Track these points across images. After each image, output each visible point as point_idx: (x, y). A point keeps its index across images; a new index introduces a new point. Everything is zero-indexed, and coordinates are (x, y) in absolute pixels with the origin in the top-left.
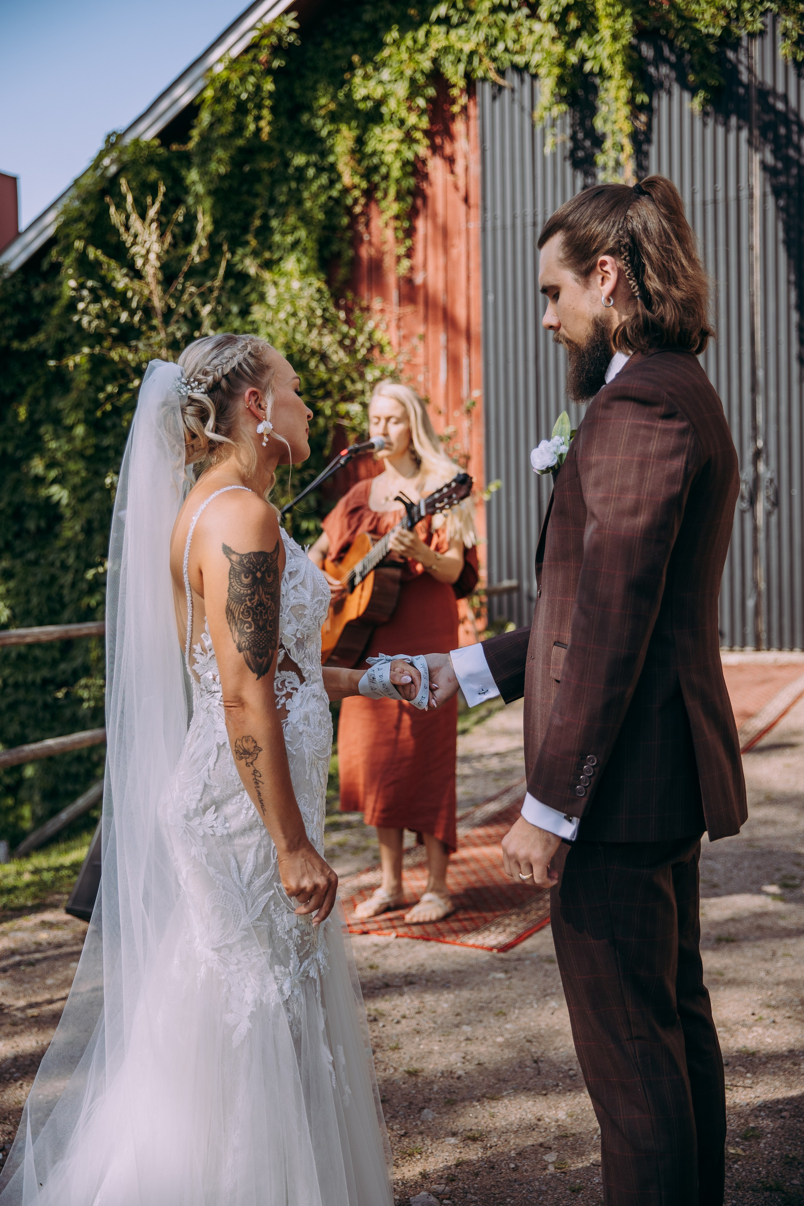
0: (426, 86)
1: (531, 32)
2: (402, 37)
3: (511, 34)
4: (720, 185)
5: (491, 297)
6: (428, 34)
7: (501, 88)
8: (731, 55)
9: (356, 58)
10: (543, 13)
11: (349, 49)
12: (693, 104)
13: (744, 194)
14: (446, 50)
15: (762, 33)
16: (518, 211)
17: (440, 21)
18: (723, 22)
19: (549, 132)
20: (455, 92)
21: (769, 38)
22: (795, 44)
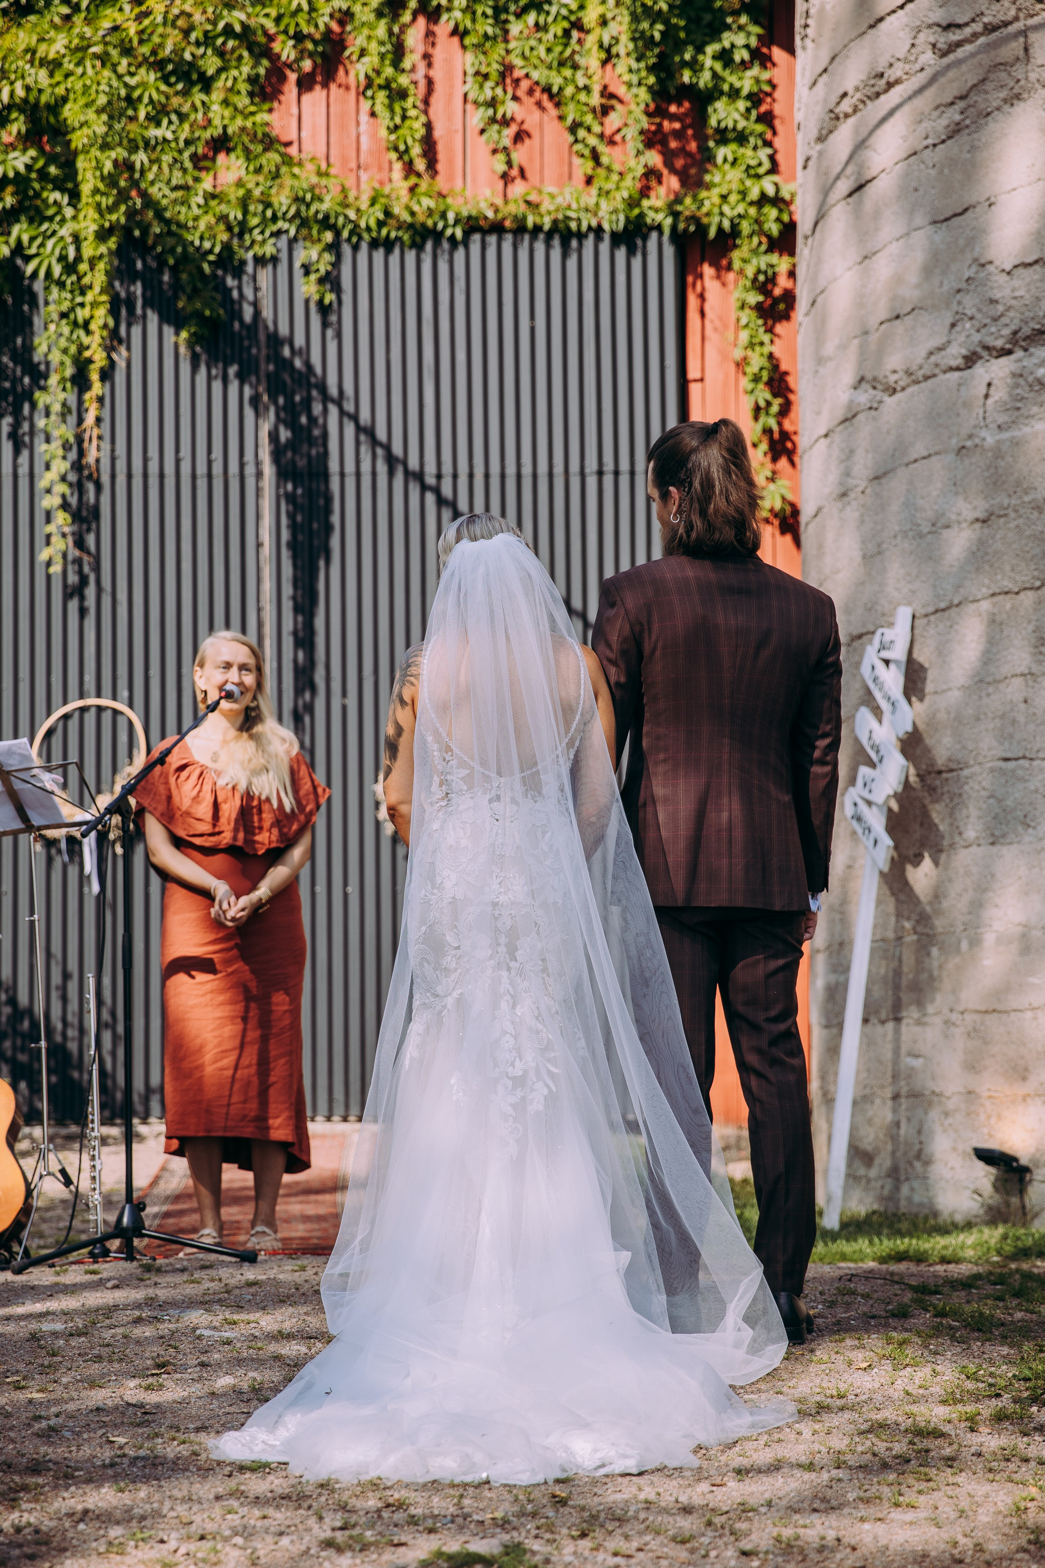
4: (218, 453)
8: (230, 282)
12: (177, 340)
13: (250, 470)
15: (274, 260)
18: (224, 237)
21: (283, 268)
22: (321, 281)
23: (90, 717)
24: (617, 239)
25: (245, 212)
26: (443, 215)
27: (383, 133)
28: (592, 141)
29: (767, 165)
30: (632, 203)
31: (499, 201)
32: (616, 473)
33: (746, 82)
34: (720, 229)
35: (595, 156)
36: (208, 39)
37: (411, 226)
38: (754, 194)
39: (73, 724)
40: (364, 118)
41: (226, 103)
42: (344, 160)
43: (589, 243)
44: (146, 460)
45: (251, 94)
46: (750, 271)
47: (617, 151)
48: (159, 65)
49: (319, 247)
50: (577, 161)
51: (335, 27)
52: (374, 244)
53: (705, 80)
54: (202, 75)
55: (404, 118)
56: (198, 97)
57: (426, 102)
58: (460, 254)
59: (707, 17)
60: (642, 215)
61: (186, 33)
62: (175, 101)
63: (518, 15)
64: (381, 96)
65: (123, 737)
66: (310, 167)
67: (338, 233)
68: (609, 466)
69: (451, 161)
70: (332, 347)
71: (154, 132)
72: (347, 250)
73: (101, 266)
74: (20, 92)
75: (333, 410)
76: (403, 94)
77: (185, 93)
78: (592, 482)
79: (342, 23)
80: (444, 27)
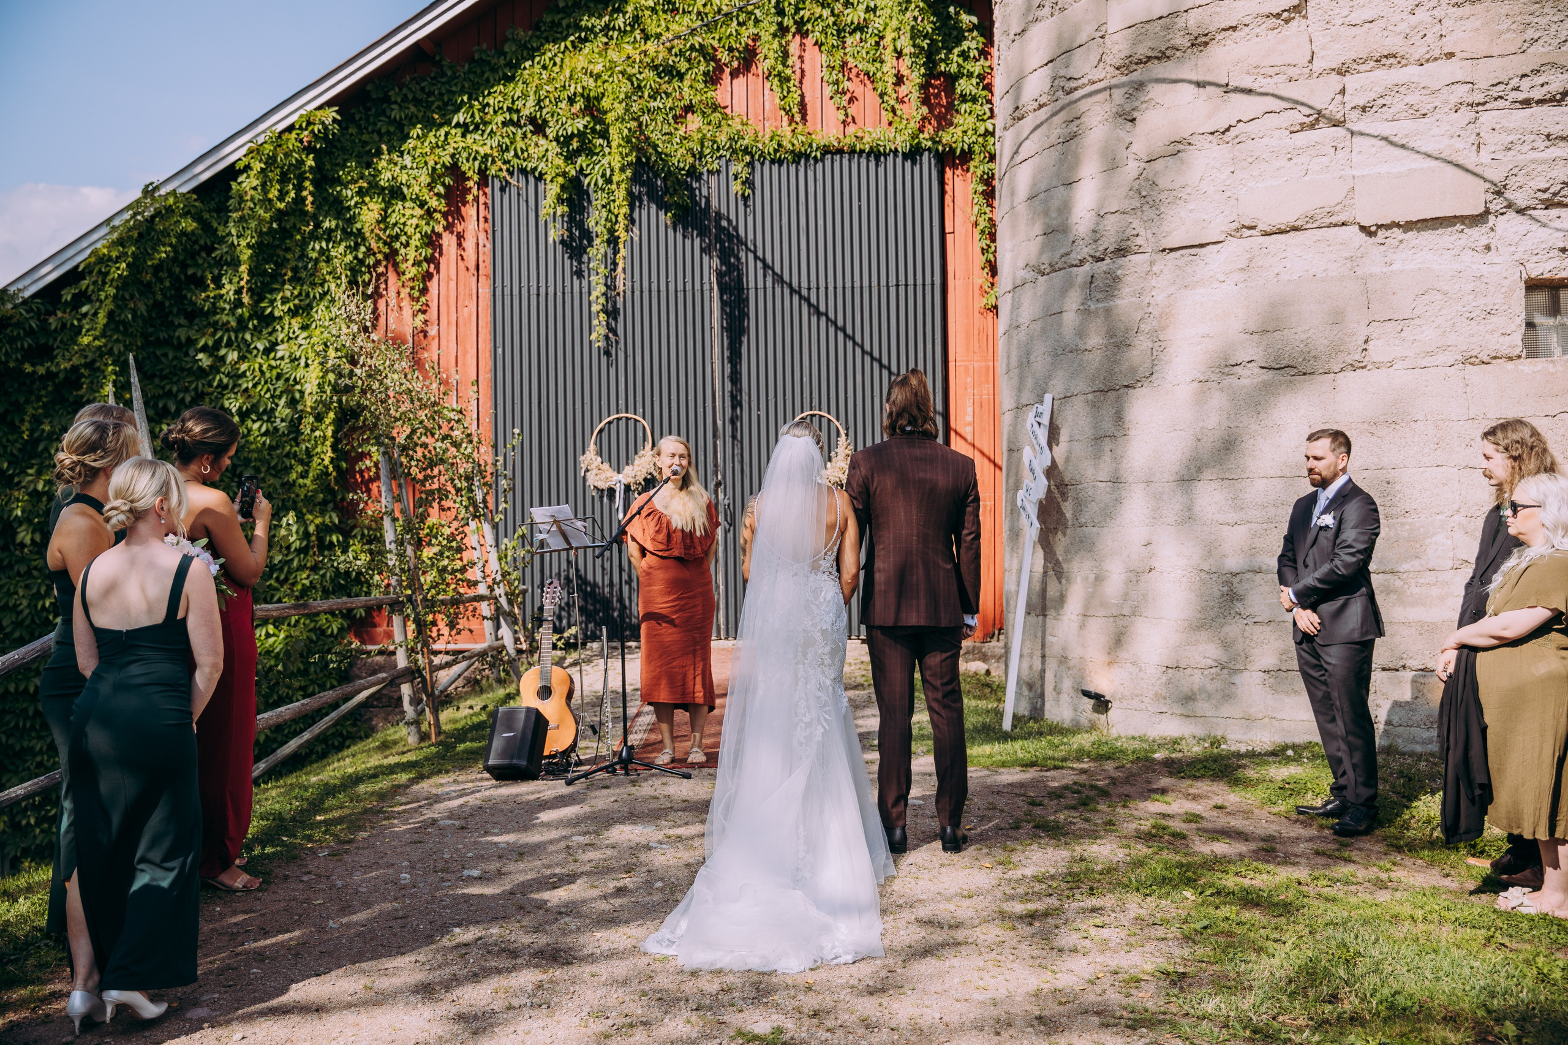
0: (443, 175)
1: (537, 145)
2: (425, 136)
3: (520, 144)
4: (689, 278)
5: (500, 351)
6: (447, 134)
7: (508, 183)
8: (695, 185)
9: (384, 147)
10: (551, 132)
11: (376, 137)
12: (665, 218)
13: (706, 287)
14: (464, 148)
15: (718, 172)
16: (524, 283)
17: (458, 125)
18: (690, 160)
19: (551, 225)
20: (470, 184)
21: (723, 176)
22: (743, 183)
23: (622, 423)
24: (905, 156)
25: (702, 146)
26: (810, 145)
27: (778, 101)
28: (892, 102)
29: (988, 114)
30: (914, 136)
31: (841, 137)
32: (906, 285)
33: (977, 68)
34: (962, 150)
35: (894, 111)
36: (681, 53)
37: (793, 152)
38: (982, 131)
39: (613, 427)
40: (767, 91)
41: (691, 87)
42: (756, 115)
43: (890, 159)
44: (650, 283)
45: (705, 82)
46: (979, 173)
47: (905, 107)
48: (655, 68)
49: (742, 164)
50: (884, 113)
51: (750, 42)
52: (772, 162)
53: (953, 68)
54: (679, 72)
55: (789, 92)
56: (676, 83)
57: (801, 82)
58: (820, 165)
59: (955, 33)
60: (919, 143)
61: (670, 50)
62: (664, 87)
63: (851, 34)
64: (776, 81)
65: (640, 434)
66: (738, 120)
67: (753, 157)
68: (902, 282)
69: (814, 114)
70: (750, 219)
71: (653, 104)
72: (757, 165)
73: (623, 186)
74: (580, 90)
75: (751, 256)
76: (788, 79)
77: (669, 82)
78: (893, 290)
79: (754, 40)
80: (809, 41)
